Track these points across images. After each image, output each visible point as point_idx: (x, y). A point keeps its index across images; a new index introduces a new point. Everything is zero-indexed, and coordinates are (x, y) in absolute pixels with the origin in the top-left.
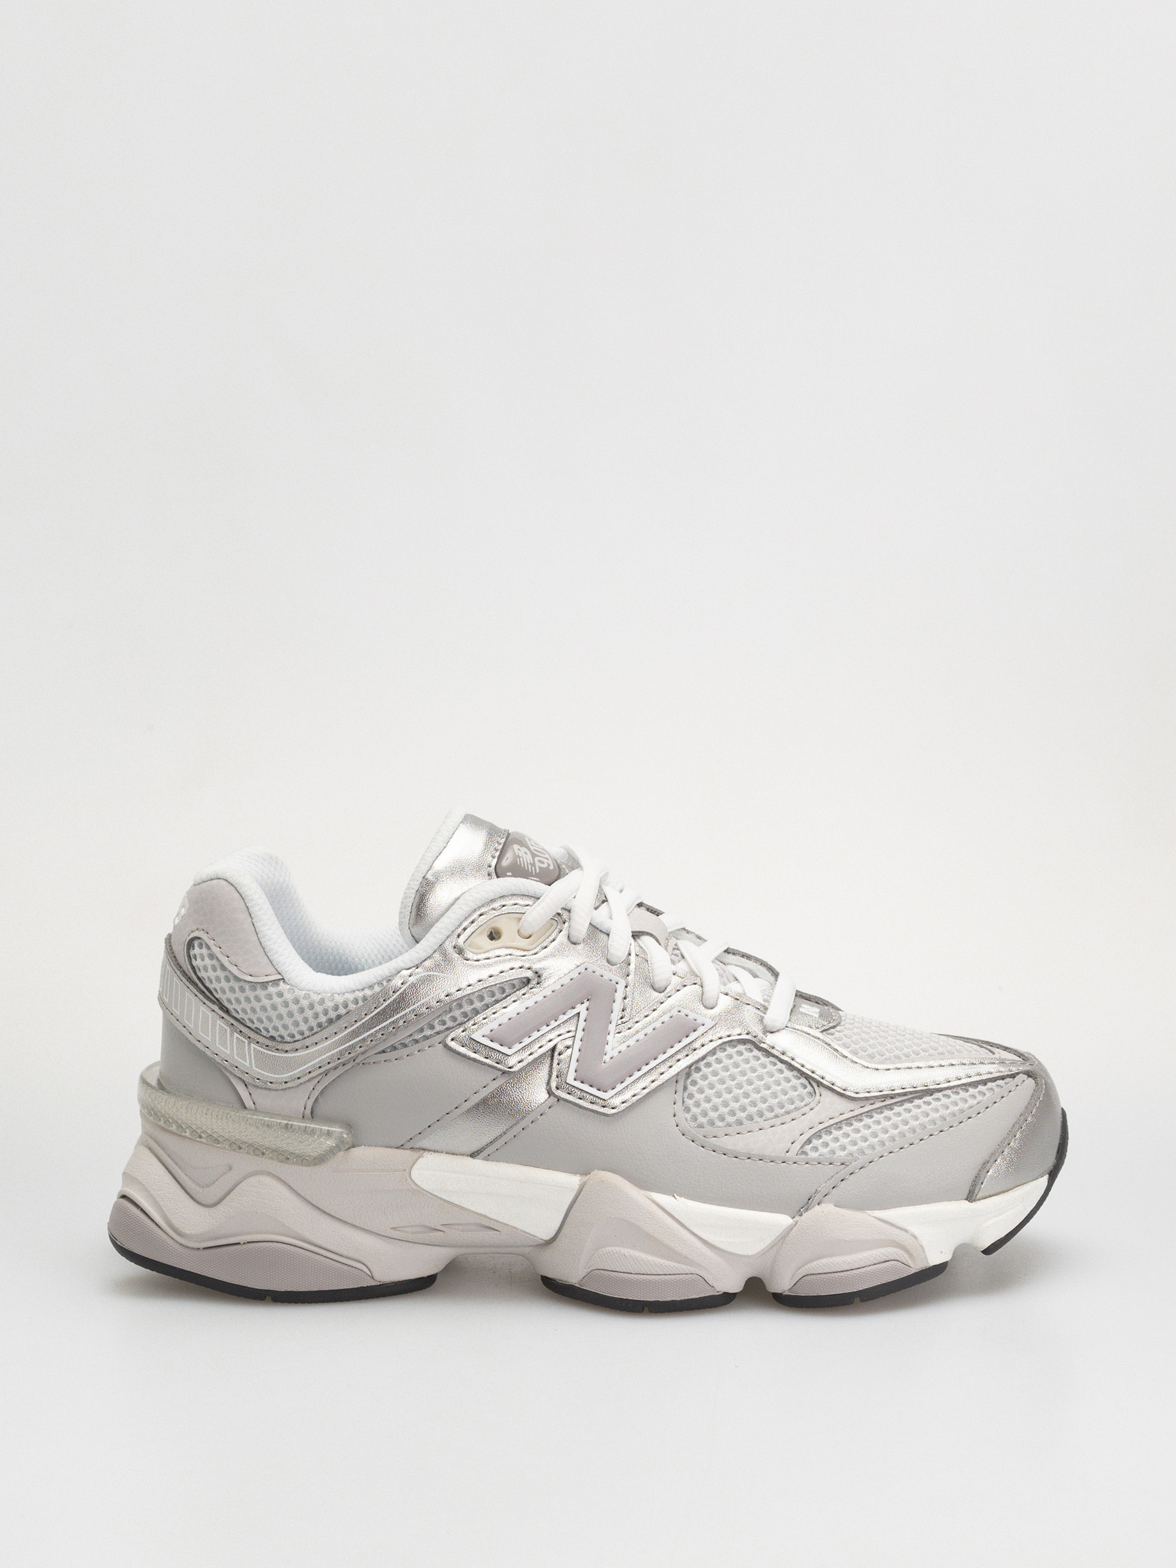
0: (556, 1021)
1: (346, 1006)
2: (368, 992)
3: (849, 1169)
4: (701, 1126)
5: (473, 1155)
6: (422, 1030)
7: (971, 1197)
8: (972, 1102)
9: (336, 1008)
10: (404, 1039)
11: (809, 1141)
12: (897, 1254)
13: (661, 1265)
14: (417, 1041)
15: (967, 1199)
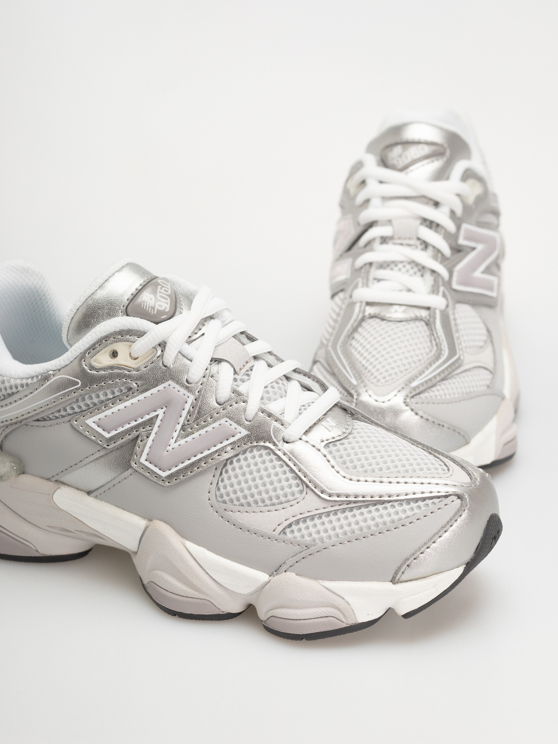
0: (142, 418)
1: (17, 387)
2: (30, 381)
3: (309, 551)
4: (225, 502)
5: (89, 493)
6: (59, 411)
7: (393, 581)
8: (409, 513)
9: (11, 388)
10: (49, 415)
11: (290, 525)
12: (334, 613)
13: (185, 591)
14: (57, 418)
15: (391, 581)
